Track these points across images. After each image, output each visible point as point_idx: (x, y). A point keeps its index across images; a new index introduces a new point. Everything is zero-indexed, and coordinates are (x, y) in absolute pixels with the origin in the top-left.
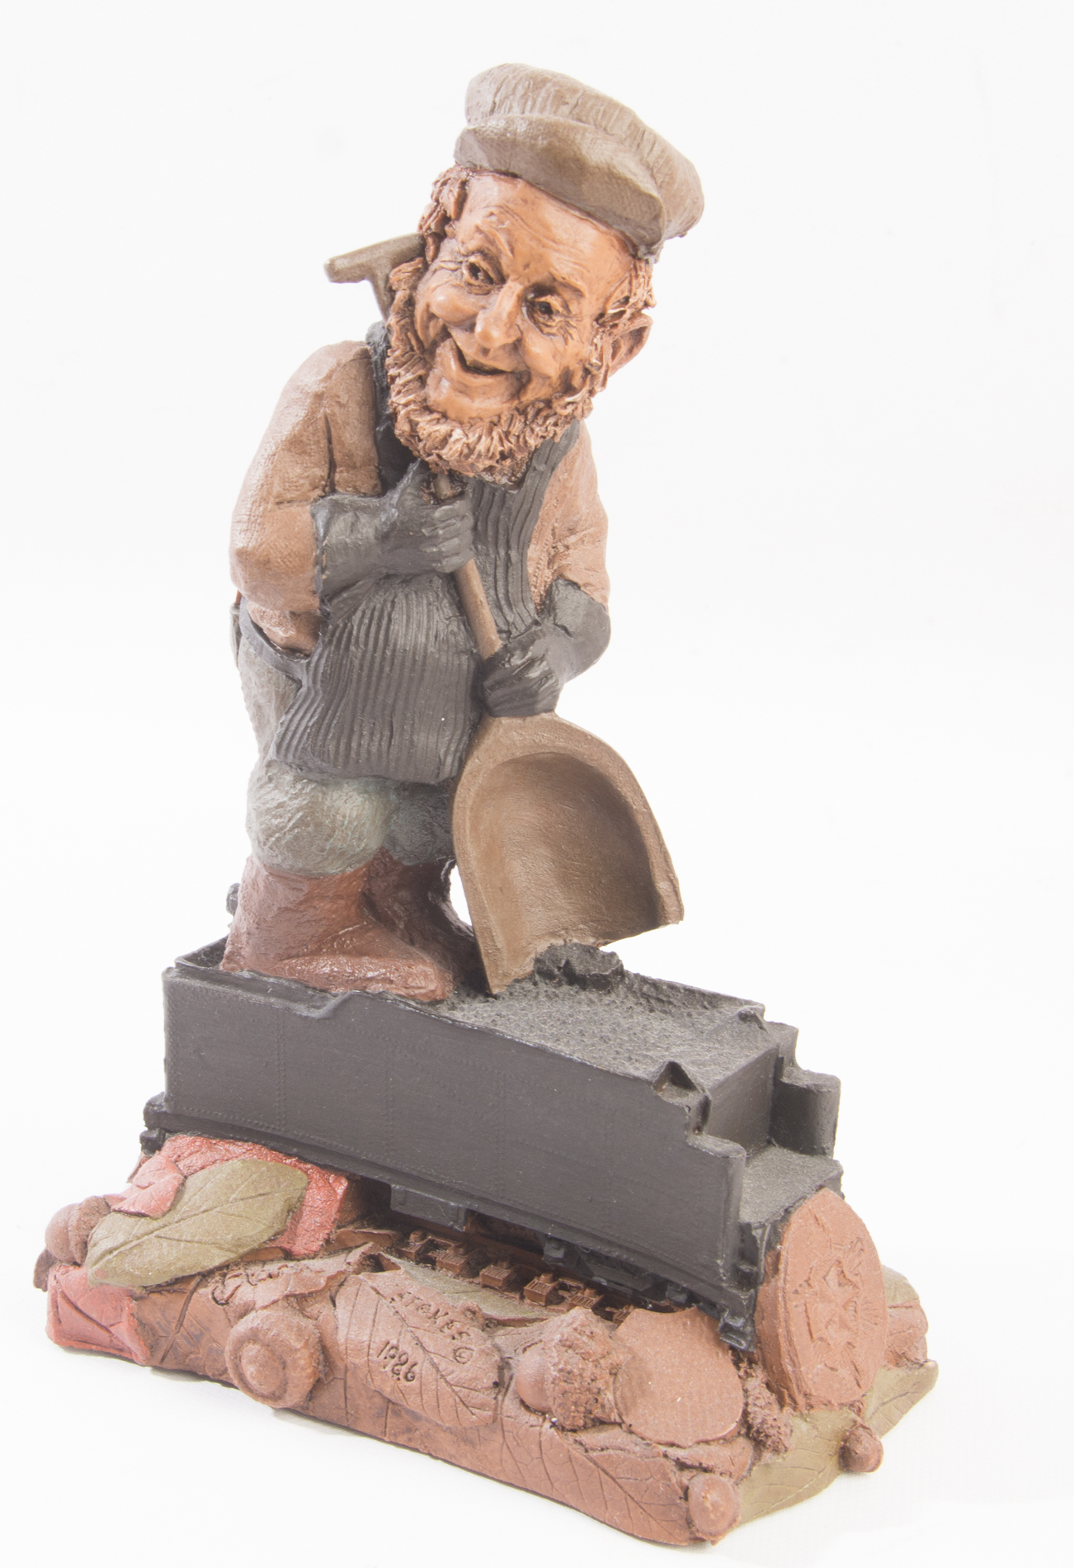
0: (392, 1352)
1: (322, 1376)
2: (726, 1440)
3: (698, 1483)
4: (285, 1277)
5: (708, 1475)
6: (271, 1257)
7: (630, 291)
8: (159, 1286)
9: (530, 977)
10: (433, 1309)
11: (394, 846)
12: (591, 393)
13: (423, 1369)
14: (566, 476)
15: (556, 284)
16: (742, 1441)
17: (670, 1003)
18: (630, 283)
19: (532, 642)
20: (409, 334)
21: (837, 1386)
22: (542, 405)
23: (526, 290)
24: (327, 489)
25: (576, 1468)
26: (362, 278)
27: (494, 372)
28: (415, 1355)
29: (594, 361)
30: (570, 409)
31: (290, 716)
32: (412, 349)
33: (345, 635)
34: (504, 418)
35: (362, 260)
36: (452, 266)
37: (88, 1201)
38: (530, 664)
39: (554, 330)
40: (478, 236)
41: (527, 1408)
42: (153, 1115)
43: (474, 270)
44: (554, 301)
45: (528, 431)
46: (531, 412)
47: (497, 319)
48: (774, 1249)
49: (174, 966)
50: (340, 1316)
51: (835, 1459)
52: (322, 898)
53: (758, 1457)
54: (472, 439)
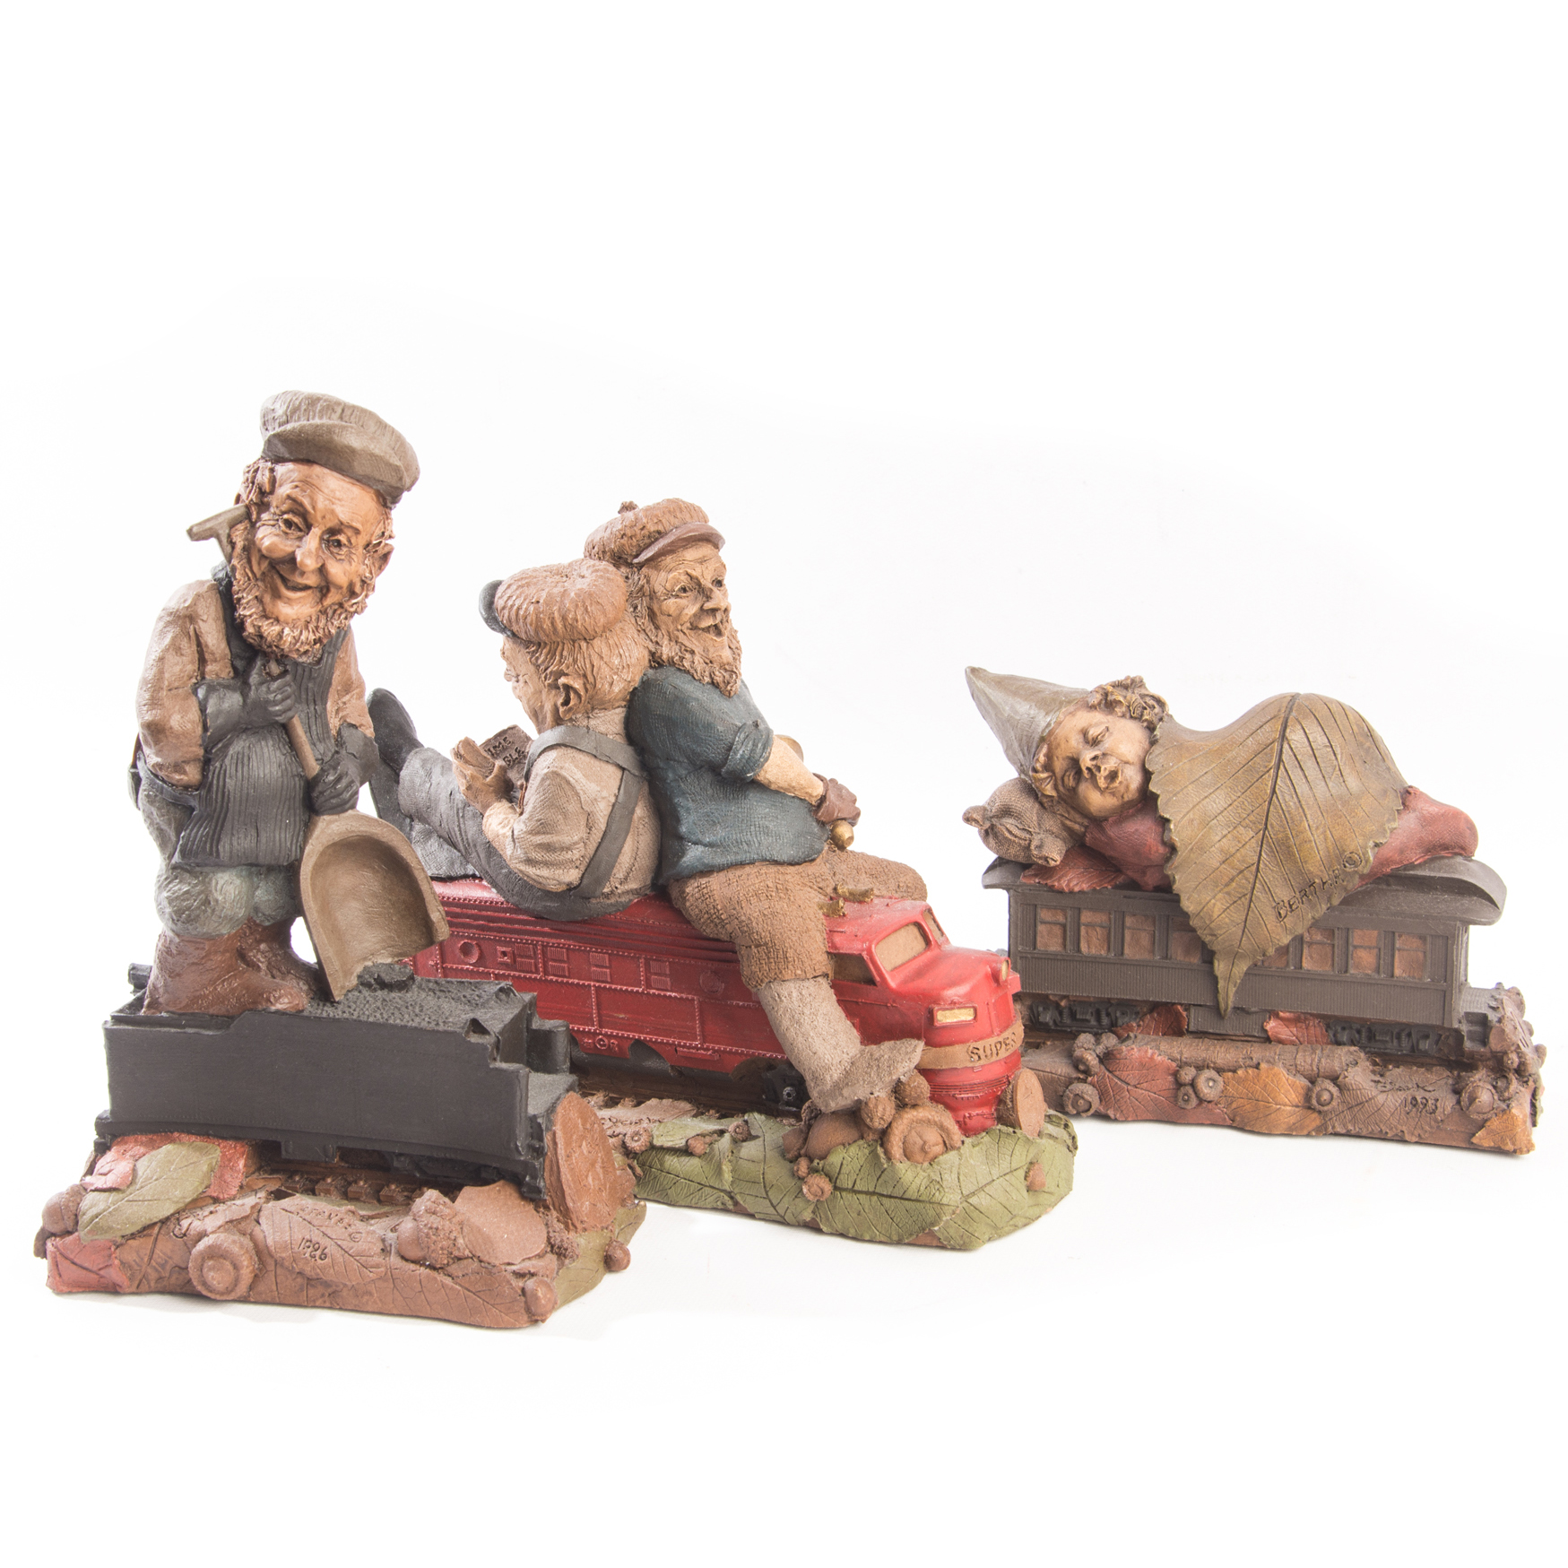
0: (308, 1244)
1: (257, 1272)
2: (539, 1256)
3: (530, 1284)
4: (223, 1213)
5: (535, 1278)
6: (204, 1204)
7: (385, 528)
8: (132, 1234)
9: (356, 988)
10: (327, 1214)
11: (257, 914)
12: (366, 596)
13: (331, 1249)
14: (344, 655)
15: (343, 527)
16: (550, 1256)
17: (449, 991)
18: (384, 523)
19: (339, 764)
20: (247, 570)
21: (598, 1215)
22: (336, 607)
23: (323, 533)
24: (199, 678)
25: (447, 1291)
26: (211, 536)
27: (306, 588)
28: (324, 1242)
29: (367, 575)
30: (355, 607)
31: (188, 831)
32: (249, 579)
33: (222, 772)
34: (314, 618)
35: (208, 525)
36: (272, 522)
37: (72, 1188)
38: (338, 780)
39: (343, 557)
40: (289, 502)
41: (407, 1260)
42: (102, 1125)
43: (289, 523)
44: (342, 538)
45: (329, 623)
46: (330, 612)
47: (310, 552)
48: (551, 1130)
49: (109, 1019)
50: (265, 1229)
51: (602, 1263)
52: (216, 952)
53: (562, 1265)
54: (296, 633)
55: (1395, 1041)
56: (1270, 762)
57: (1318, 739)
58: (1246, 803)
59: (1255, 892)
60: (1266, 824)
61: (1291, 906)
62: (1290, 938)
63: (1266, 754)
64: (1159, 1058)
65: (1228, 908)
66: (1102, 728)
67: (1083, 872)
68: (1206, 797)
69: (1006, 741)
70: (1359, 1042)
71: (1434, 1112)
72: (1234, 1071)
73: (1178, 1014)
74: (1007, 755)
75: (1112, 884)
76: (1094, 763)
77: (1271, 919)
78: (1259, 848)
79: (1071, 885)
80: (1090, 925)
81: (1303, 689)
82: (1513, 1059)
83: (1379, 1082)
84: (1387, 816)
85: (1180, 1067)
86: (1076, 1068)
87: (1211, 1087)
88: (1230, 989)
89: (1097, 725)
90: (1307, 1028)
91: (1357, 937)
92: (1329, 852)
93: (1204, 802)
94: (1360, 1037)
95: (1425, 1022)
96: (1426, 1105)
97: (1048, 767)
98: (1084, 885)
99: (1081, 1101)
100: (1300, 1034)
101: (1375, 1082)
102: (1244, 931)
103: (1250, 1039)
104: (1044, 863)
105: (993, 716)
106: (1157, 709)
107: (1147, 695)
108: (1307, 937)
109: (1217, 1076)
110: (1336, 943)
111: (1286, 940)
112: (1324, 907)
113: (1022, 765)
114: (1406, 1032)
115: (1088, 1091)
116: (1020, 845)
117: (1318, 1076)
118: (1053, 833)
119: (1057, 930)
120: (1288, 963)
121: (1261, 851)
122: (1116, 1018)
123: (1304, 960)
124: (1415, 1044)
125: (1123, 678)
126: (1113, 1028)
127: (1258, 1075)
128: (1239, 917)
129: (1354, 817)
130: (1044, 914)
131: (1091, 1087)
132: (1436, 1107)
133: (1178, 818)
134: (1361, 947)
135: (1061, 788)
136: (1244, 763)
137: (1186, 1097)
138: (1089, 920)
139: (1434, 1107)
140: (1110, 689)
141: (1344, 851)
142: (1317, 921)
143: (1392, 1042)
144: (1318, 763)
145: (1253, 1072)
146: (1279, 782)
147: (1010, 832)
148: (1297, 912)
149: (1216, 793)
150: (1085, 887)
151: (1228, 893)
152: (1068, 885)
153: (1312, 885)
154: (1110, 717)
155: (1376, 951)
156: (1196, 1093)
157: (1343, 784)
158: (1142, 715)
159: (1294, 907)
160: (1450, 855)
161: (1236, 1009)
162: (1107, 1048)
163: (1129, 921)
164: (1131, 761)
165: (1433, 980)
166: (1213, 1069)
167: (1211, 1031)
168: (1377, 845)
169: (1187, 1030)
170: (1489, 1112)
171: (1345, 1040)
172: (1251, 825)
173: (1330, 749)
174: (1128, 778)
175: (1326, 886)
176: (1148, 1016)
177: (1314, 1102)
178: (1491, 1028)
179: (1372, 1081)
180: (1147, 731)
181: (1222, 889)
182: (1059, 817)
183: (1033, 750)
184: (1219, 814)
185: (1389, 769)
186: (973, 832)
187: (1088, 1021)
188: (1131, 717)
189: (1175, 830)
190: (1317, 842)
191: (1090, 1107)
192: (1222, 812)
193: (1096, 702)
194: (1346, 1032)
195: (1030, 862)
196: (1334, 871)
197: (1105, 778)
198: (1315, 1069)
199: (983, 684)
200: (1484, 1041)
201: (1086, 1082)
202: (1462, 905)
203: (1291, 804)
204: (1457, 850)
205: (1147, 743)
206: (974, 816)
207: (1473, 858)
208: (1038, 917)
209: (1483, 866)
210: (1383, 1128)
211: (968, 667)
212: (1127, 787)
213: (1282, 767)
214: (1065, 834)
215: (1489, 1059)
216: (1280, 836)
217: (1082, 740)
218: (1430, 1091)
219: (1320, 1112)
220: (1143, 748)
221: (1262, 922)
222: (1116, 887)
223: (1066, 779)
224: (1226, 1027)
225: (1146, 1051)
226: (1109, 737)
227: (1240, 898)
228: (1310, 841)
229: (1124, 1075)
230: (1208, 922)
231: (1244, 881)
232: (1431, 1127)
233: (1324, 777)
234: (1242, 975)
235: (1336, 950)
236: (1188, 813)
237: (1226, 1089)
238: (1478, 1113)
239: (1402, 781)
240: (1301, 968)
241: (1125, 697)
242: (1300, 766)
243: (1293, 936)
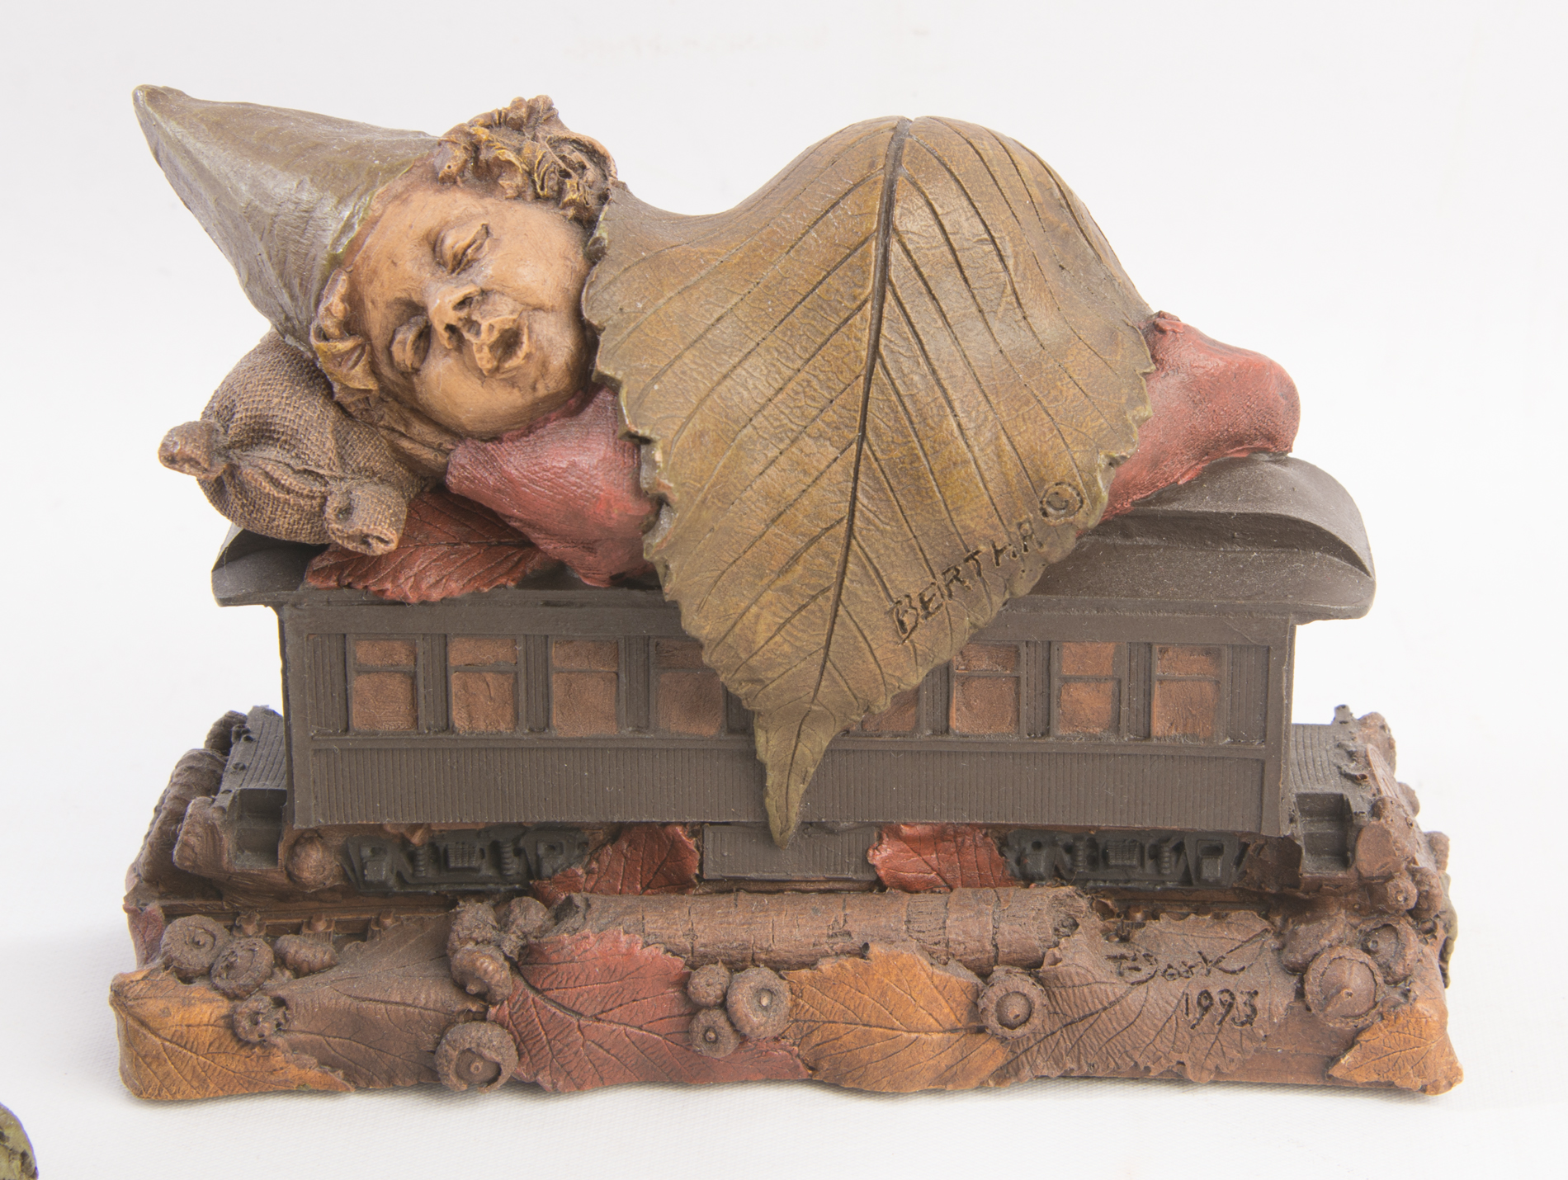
55: (1149, 863)
56: (863, 286)
57: (965, 226)
58: (815, 383)
59: (846, 582)
60: (863, 428)
61: (925, 605)
62: (923, 672)
63: (850, 267)
64: (647, 951)
65: (788, 621)
66: (475, 229)
67: (449, 554)
68: (725, 377)
69: (246, 263)
70: (1071, 871)
71: (1249, 1020)
72: (812, 965)
73: (675, 845)
74: (252, 296)
75: (517, 575)
76: (463, 314)
77: (883, 639)
78: (850, 485)
79: (424, 586)
80: (469, 668)
81: (913, 110)
82: (1405, 891)
83: (1123, 957)
84: (1125, 391)
85: (694, 967)
86: (460, 987)
87: (766, 1009)
88: (792, 787)
89: (461, 222)
90: (958, 852)
91: (1069, 660)
92: (1008, 484)
93: (722, 389)
94: (1074, 859)
95: (1218, 828)
96: (1231, 1005)
97: (352, 325)
98: (453, 585)
99: (479, 1064)
100: (944, 866)
101: (1114, 958)
102: (823, 667)
103: (837, 886)
104: (361, 549)
105: (211, 204)
106: (592, 173)
107: (565, 140)
108: (959, 669)
109: (778, 981)
110: (1023, 674)
111: (915, 678)
112: (998, 600)
113: (288, 319)
114: (1172, 844)
115: (492, 1040)
116: (301, 508)
117: (996, 963)
118: (374, 474)
119: (397, 687)
120: (918, 722)
121: (855, 489)
122: (539, 860)
123: (953, 714)
124: (1192, 868)
125: (508, 105)
126: (530, 885)
127: (866, 970)
128: (813, 640)
129: (1056, 399)
130: (363, 652)
131: (498, 1030)
132: (1254, 1011)
133: (670, 434)
134: (1079, 679)
135: (386, 370)
136: (803, 291)
137: (712, 1035)
138: (469, 659)
139: (1248, 1011)
140: (484, 134)
141: (1043, 480)
142: (981, 631)
143: (1142, 864)
144: (966, 280)
145: (856, 966)
146: (885, 331)
147: (275, 482)
148: (938, 616)
149: (746, 365)
150: (455, 587)
151: (787, 590)
152: (416, 586)
153: (972, 557)
154: (489, 202)
155: (1110, 686)
156: (732, 1025)
157: (1022, 324)
158: (561, 191)
159: (932, 606)
160: (1244, 455)
161: (806, 826)
162: (525, 935)
163: (556, 654)
164: (548, 303)
165: (1234, 741)
166: (767, 963)
167: (753, 875)
168: (1113, 462)
169: (699, 877)
170: (1367, 1013)
171: (1042, 870)
172: (829, 430)
173: (989, 248)
174: (545, 344)
175: (1002, 558)
176: (609, 848)
177: (992, 1021)
178: (1360, 829)
179: (1109, 957)
180: (577, 228)
181: (772, 582)
182: (384, 432)
183: (315, 287)
184: (756, 413)
185: (1111, 278)
186: (188, 488)
187: (477, 870)
188: (537, 197)
189: (666, 461)
190: (980, 462)
191: (499, 1072)
192: (763, 407)
193: (454, 169)
194: (1044, 853)
195: (326, 542)
196: (1020, 525)
197: (492, 348)
198: (989, 947)
199: (179, 129)
200: (1343, 855)
201: (484, 1019)
202: (1293, 572)
203: (916, 378)
204: (1258, 444)
205: (580, 257)
206: (188, 450)
207: (1290, 455)
208: (350, 661)
209: (1312, 471)
210: (1140, 1060)
211: (142, 88)
212: (544, 364)
213: (889, 296)
214: (401, 470)
215: (1354, 891)
216: (897, 454)
217: (428, 259)
218: (1234, 972)
219: (1003, 1040)
220: (573, 271)
221: (863, 645)
222: (525, 583)
223: (395, 348)
224: (787, 866)
225: (617, 940)
226: (492, 249)
227: (814, 598)
228: (965, 462)
229: (569, 996)
230: (744, 656)
231: (821, 560)
232: (1242, 1051)
233: (980, 311)
234: (819, 757)
235: (1023, 689)
236: (689, 418)
237: (797, 1005)
238: (1346, 1017)
239: (1141, 305)
240: (947, 730)
241: (519, 151)
242: (930, 291)
243: (930, 667)
